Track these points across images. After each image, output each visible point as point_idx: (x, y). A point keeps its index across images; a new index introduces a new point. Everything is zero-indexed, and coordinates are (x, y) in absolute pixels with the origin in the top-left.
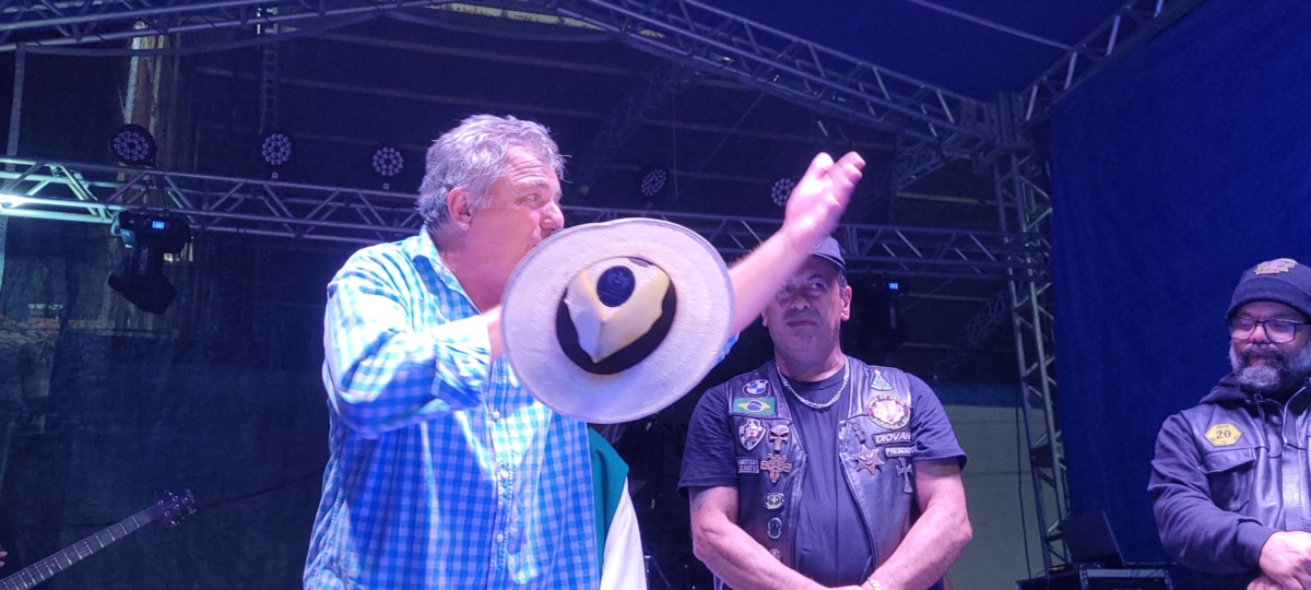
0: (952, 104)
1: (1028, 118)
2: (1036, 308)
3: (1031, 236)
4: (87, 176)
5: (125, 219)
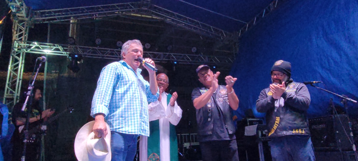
0: (225, 33)
1: (239, 36)
5: (70, 55)
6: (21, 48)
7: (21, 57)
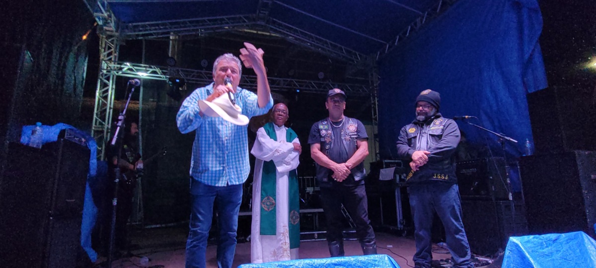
0: (360, 56)
1: (377, 59)
2: (377, 103)
3: (376, 87)
4: (161, 69)
5: (170, 79)
6: (111, 69)
7: (111, 81)
